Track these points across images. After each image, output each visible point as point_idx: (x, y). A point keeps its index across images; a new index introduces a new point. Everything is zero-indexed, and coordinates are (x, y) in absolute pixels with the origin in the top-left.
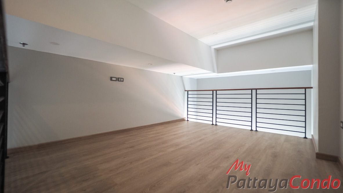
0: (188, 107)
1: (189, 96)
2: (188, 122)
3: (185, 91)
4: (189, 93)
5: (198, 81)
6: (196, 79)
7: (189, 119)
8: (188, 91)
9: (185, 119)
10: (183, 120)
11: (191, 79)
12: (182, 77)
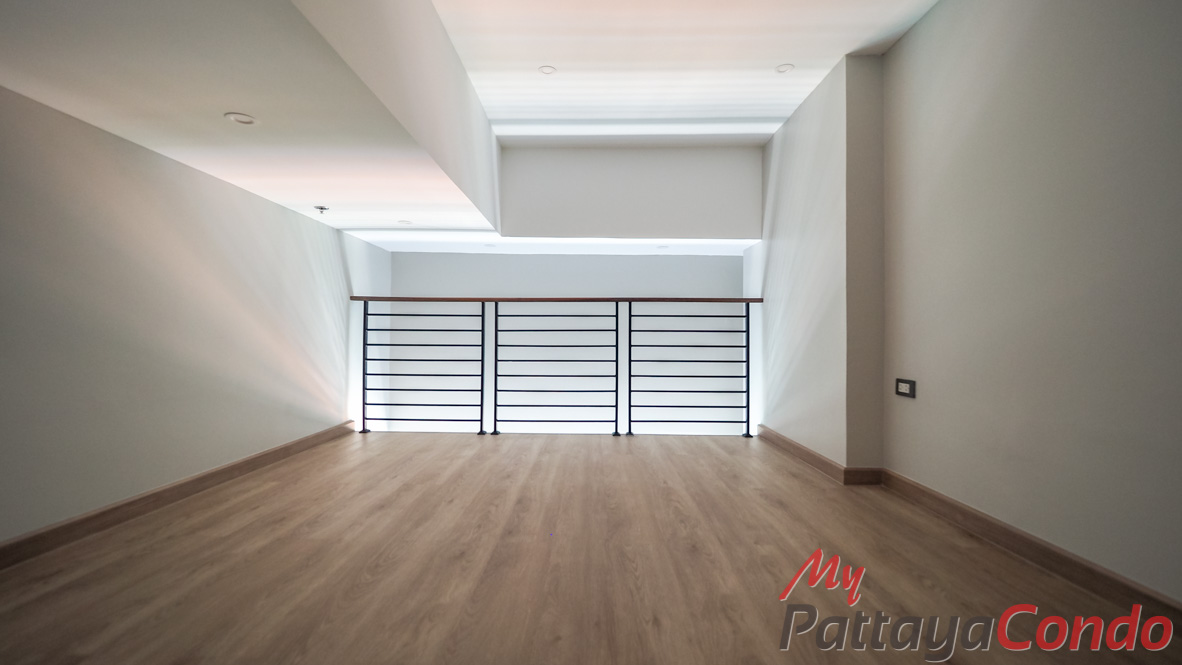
0: (365, 374)
1: (372, 322)
2: (365, 439)
3: (353, 298)
4: (373, 307)
5: (398, 261)
6: (388, 252)
7: (370, 425)
8: (366, 300)
9: (349, 426)
10: (342, 432)
11: (373, 249)
12: (339, 232)
